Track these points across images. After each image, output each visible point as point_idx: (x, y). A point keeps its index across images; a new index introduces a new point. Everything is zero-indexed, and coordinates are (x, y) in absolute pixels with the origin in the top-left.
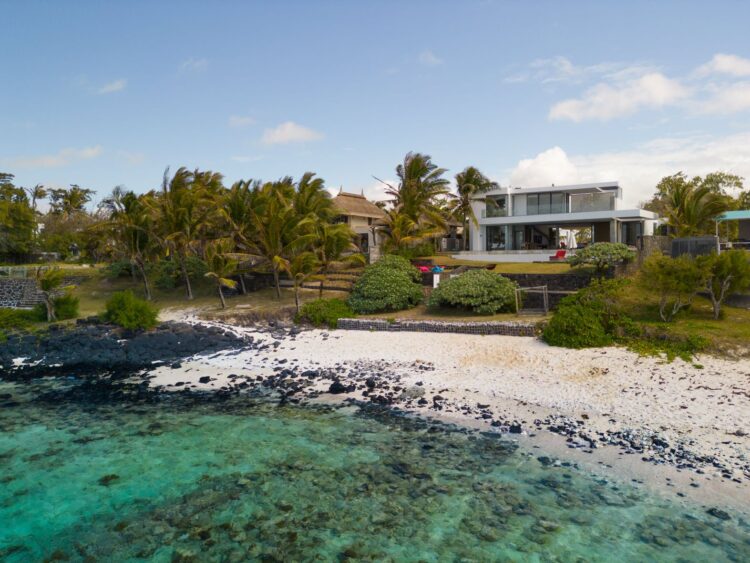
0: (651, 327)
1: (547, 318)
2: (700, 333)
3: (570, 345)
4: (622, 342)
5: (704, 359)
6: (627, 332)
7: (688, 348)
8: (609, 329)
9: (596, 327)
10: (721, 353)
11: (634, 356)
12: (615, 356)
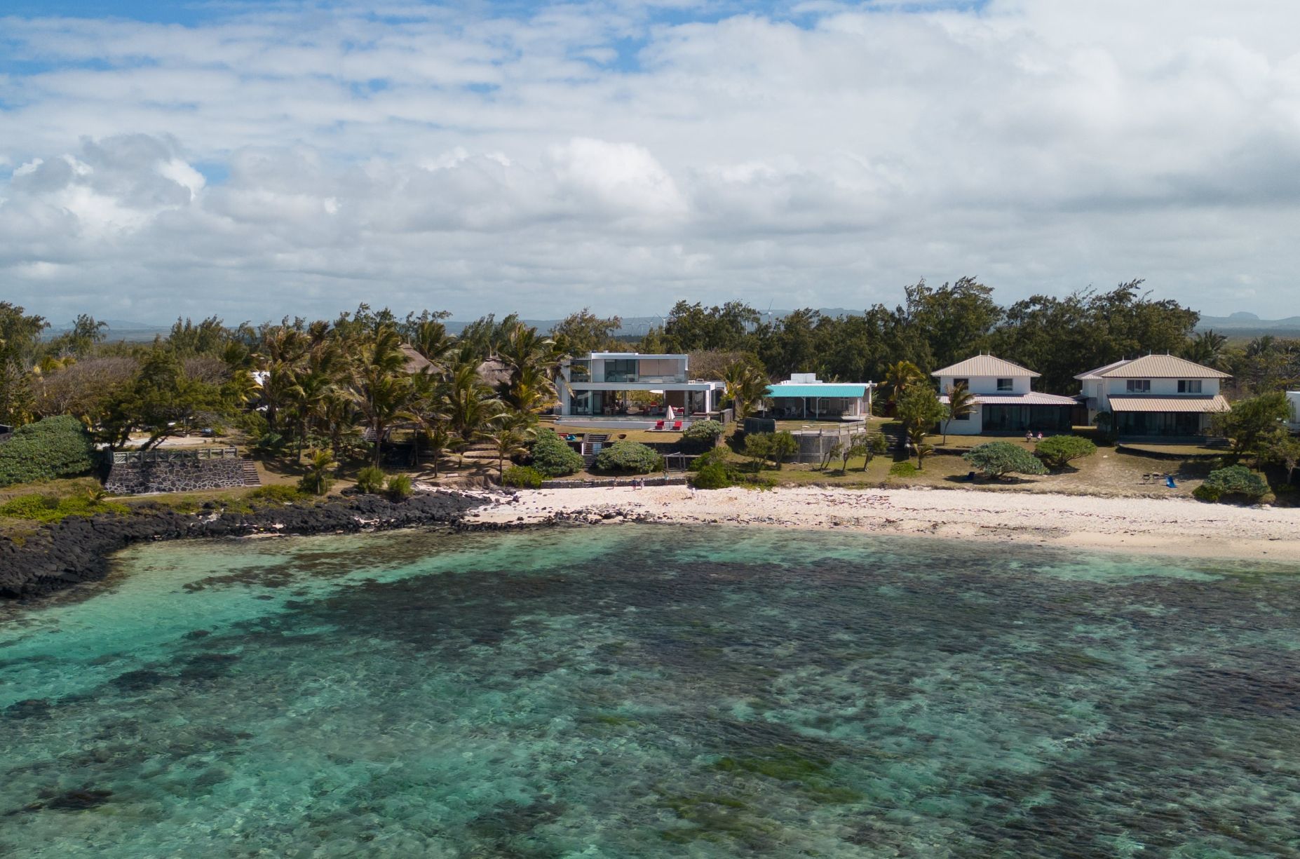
0: (750, 475)
1: (693, 474)
2: (773, 477)
3: (711, 487)
4: (736, 484)
5: (775, 489)
6: (737, 479)
7: (770, 485)
8: (729, 477)
9: (723, 477)
10: (783, 486)
11: (746, 490)
12: (735, 491)
